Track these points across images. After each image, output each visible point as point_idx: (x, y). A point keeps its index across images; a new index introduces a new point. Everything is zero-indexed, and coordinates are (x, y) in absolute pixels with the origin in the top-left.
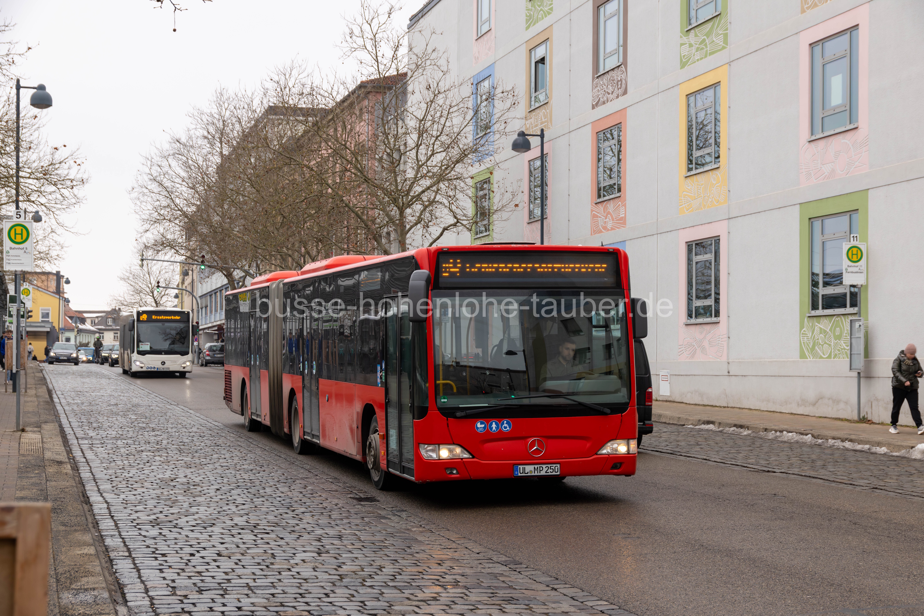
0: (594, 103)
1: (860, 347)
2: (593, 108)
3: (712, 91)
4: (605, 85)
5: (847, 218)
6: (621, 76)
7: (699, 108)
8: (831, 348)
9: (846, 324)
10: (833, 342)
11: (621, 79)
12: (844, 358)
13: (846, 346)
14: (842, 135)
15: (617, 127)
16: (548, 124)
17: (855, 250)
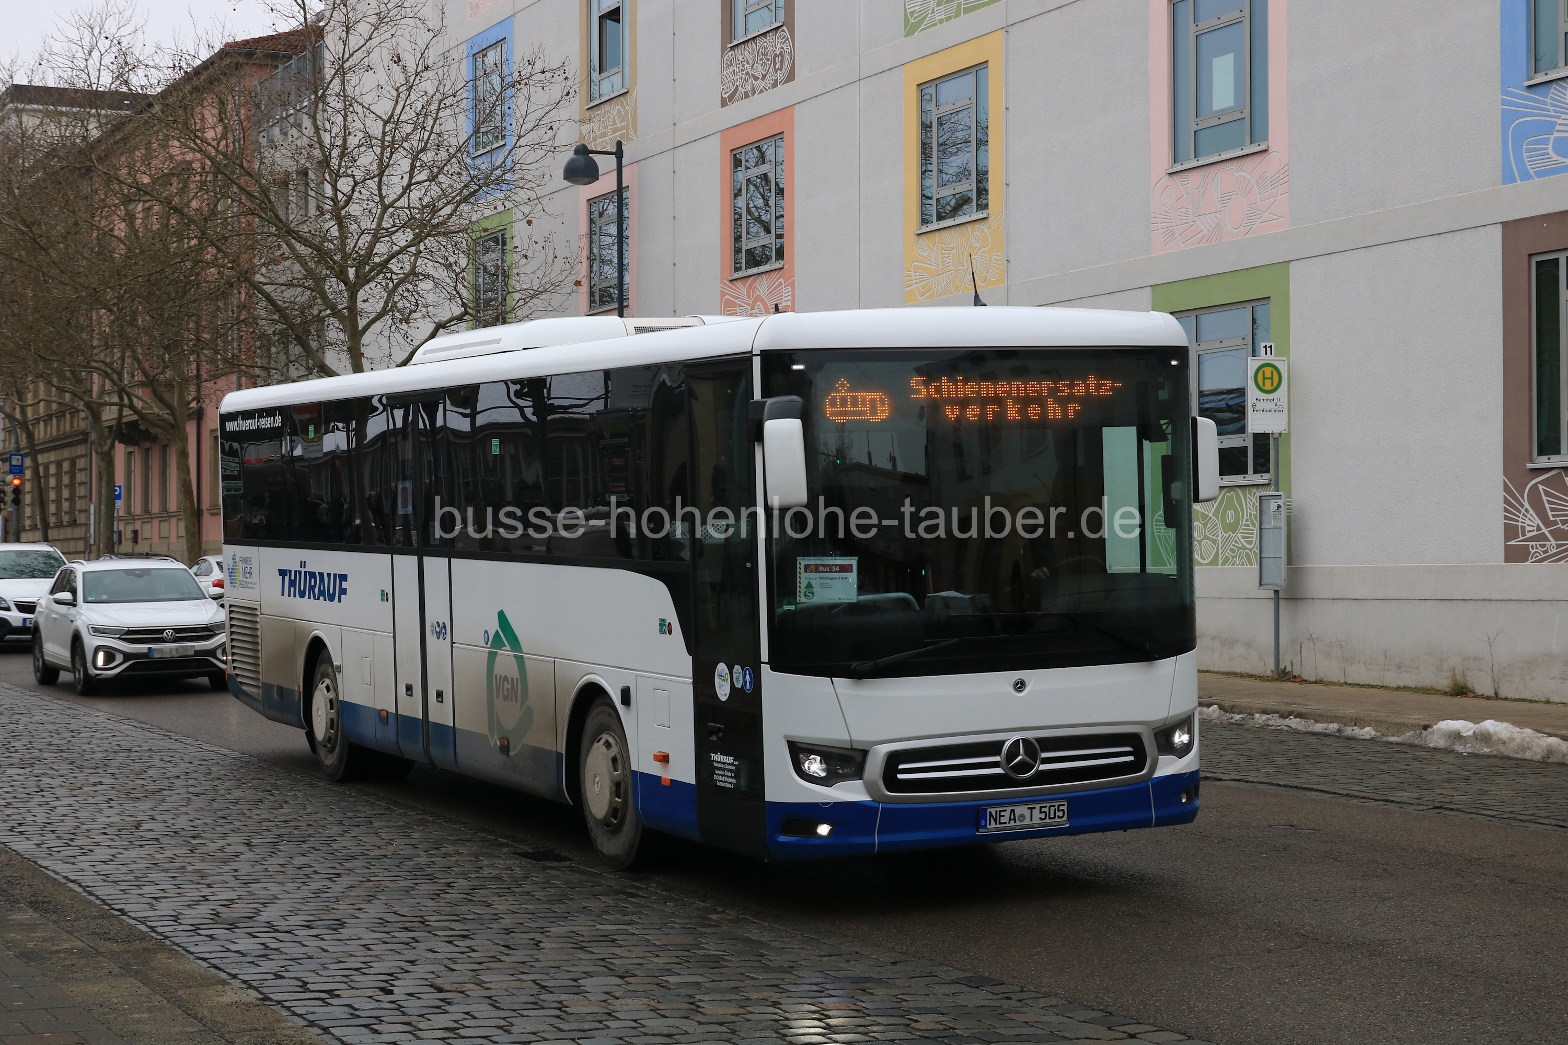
0: (726, 96)
1: (1276, 546)
2: (724, 103)
3: (971, 78)
4: (748, 63)
5: (1247, 312)
6: (782, 48)
7: (945, 109)
8: (1218, 548)
9: (1249, 503)
10: (1220, 536)
11: (781, 53)
12: (1243, 564)
13: (1250, 543)
14: (1235, 163)
15: (773, 139)
16: (628, 132)
17: (1268, 371)
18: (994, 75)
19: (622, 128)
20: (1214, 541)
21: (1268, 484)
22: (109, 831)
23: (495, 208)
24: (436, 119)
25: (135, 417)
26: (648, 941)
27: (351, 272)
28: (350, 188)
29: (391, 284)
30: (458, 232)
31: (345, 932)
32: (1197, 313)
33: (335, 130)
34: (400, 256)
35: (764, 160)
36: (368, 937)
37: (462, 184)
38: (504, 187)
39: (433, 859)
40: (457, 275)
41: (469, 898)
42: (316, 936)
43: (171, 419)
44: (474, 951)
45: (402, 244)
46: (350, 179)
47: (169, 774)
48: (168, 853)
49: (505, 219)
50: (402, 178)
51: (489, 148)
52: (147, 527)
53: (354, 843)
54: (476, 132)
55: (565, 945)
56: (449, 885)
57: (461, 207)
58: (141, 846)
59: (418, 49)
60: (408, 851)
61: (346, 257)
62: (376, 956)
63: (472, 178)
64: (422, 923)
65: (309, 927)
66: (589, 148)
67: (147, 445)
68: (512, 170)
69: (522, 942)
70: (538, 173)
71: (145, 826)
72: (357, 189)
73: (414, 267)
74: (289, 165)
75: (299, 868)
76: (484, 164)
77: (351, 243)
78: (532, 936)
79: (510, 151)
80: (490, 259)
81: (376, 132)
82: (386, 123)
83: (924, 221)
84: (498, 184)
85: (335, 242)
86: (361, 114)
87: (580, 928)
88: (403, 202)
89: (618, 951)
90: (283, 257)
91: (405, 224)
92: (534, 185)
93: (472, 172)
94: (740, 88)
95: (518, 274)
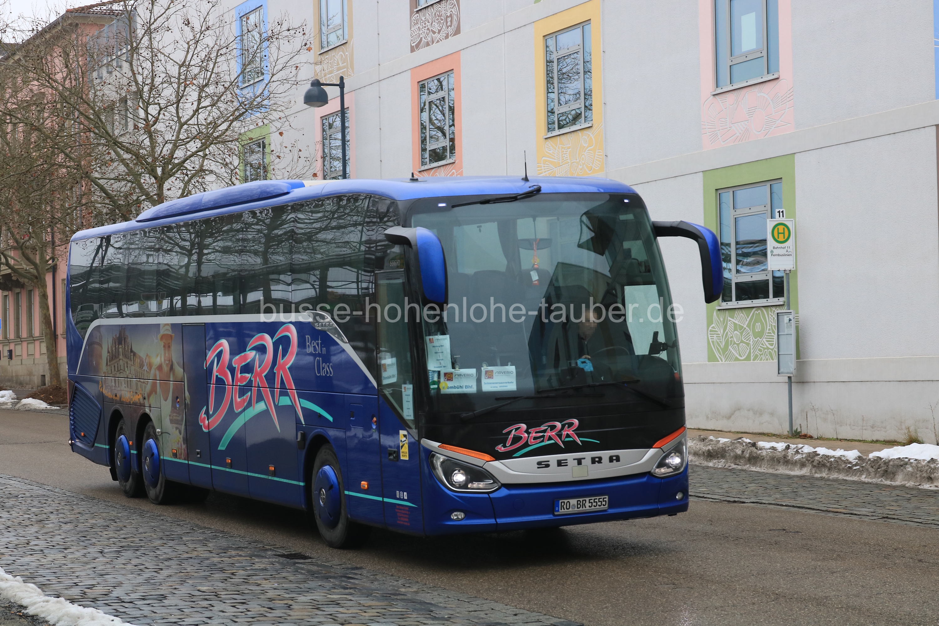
0: (413, 45)
1: (789, 347)
2: (412, 50)
3: (579, 31)
4: (428, 22)
5: (766, 188)
6: (451, 11)
7: (562, 53)
8: (750, 348)
9: (770, 317)
10: (752, 340)
11: (451, 15)
12: (767, 360)
13: (772, 345)
14: (758, 87)
15: (446, 74)
16: (347, 70)
17: (781, 228)
18: (593, 29)
19: (344, 67)
20: (748, 344)
21: (783, 305)
22: (10, 546)
23: (257, 125)
24: (215, 63)
25: (9, 271)
26: (360, 604)
27: (159, 171)
28: (157, 111)
29: (186, 178)
30: (232, 141)
31: (166, 602)
32: (734, 189)
33: (146, 72)
34: (192, 159)
35: (442, 88)
36: (181, 604)
37: (234, 109)
38: (263, 110)
39: (222, 559)
40: (232, 171)
41: (246, 581)
42: (149, 604)
43: (35, 272)
44: (249, 611)
45: (194, 150)
46: (157, 106)
47: (46, 511)
48: (50, 559)
49: (264, 132)
50: (192, 104)
51: (251, 82)
52: (18, 348)
53: (170, 550)
54: (243, 72)
55: (307, 607)
56: (233, 574)
57: (235, 123)
58: (31, 555)
59: (202, 16)
60: (207, 555)
61: (155, 159)
62: (187, 615)
63: (241, 104)
64: (216, 596)
65: (144, 599)
66: (321, 82)
67: (18, 290)
68: (269, 98)
69: (280, 605)
70: (286, 100)
71: (33, 543)
72: (162, 112)
73: (202, 166)
74: (114, 96)
75: (136, 566)
76: (248, 93)
77: (158, 150)
78: (286, 602)
79: (267, 85)
80: (254, 159)
81: (174, 73)
82: (181, 66)
83: (549, 130)
84: (259, 108)
85: (148, 149)
86: (163, 62)
87: (317, 597)
88: (193, 121)
89: (341, 610)
90: (112, 160)
91: (196, 136)
92: (283, 108)
93: (240, 99)
94: (423, 39)
95: (274, 169)
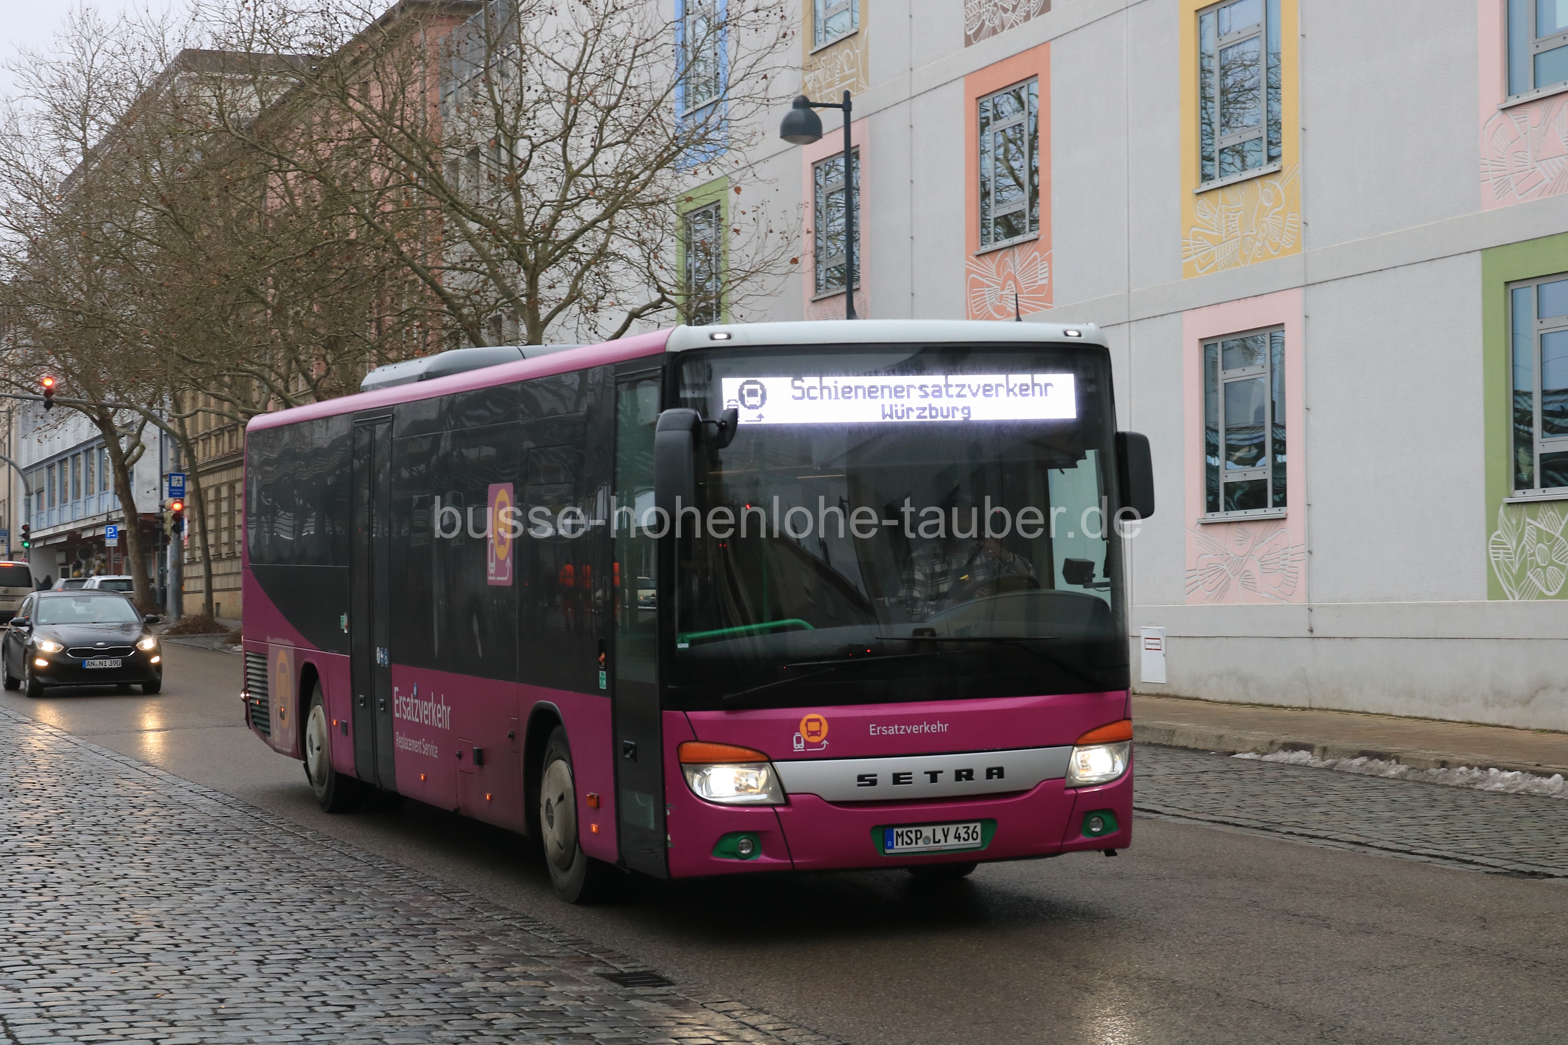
0: (969, 33)
2: (968, 42)
16: (858, 81)
19: (851, 76)
20: (1562, 568)
24: (630, 69)
28: (528, 151)
32: (1537, 282)
34: (588, 233)
38: (708, 148)
45: (590, 218)
46: (528, 142)
57: (660, 171)
66: (812, 100)
68: (717, 127)
72: (536, 152)
73: (605, 246)
77: (529, 216)
81: (559, 85)
82: (571, 74)
83: (1204, 178)
84: (701, 144)
92: (742, 145)
94: (987, 23)
